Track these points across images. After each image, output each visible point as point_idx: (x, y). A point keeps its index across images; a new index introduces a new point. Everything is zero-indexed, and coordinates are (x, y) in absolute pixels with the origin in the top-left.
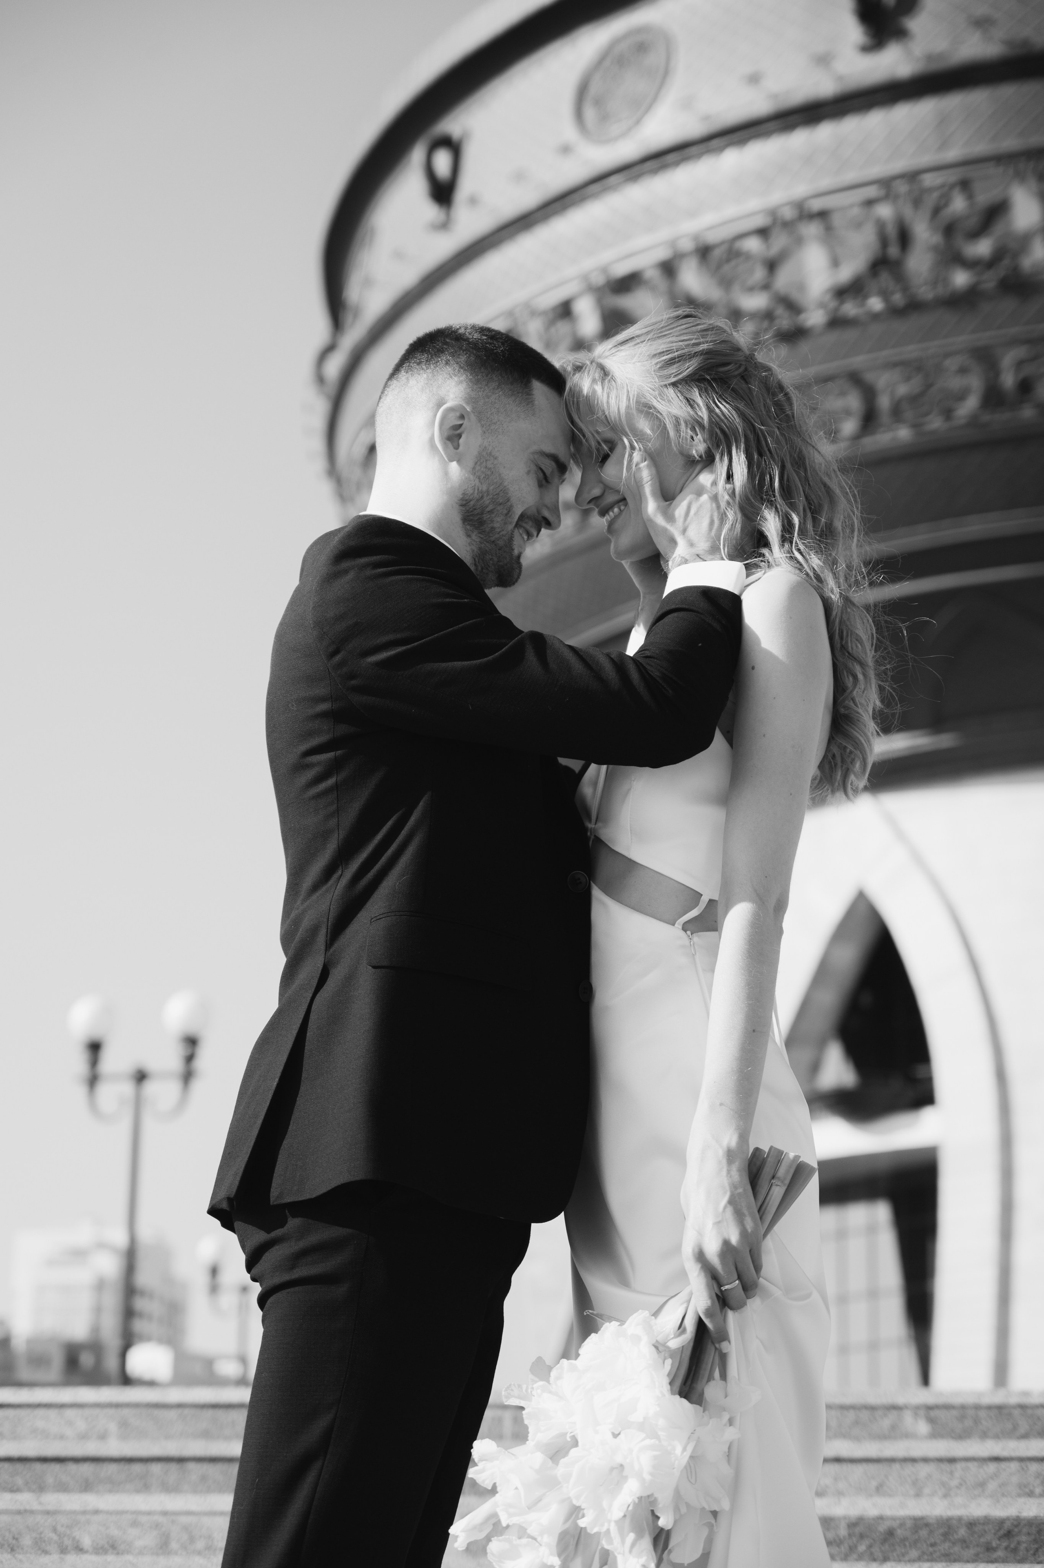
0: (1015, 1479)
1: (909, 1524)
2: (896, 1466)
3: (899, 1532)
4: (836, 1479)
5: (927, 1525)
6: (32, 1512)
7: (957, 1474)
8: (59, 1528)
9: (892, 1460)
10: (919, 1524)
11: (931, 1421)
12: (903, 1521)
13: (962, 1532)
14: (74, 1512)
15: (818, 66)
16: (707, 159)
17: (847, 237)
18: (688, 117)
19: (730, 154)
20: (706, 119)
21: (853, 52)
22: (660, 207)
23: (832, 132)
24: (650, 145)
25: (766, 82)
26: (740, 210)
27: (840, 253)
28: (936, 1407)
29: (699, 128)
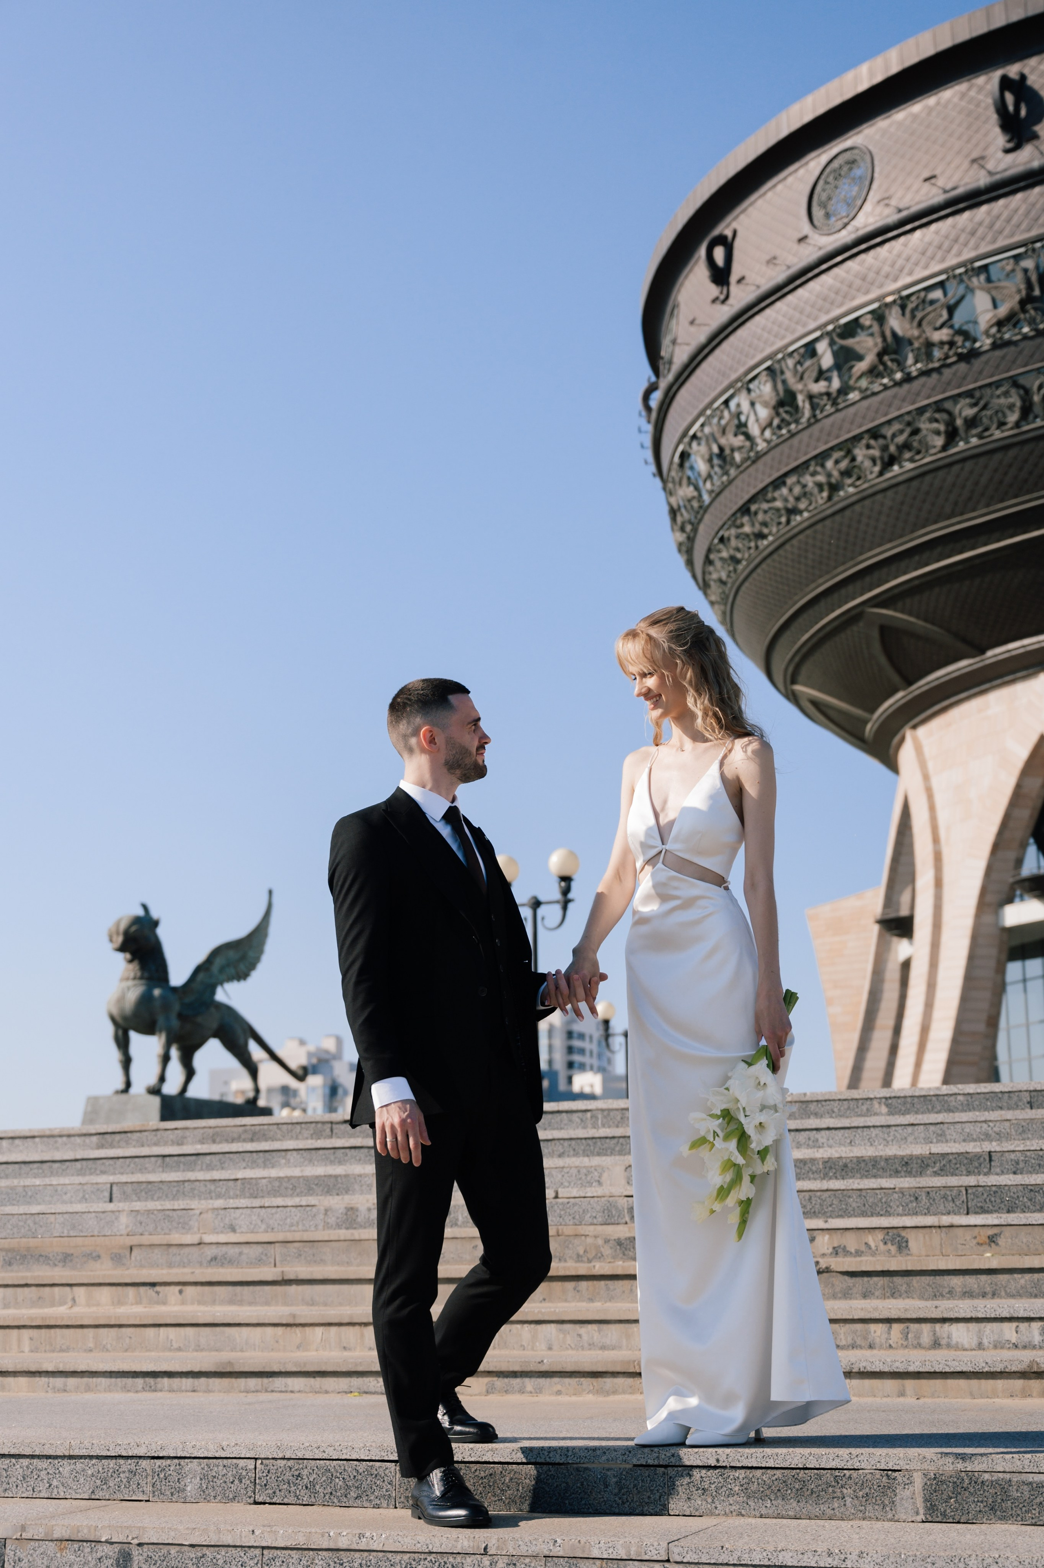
0: (922, 1135)
1: (855, 1160)
2: (859, 1131)
3: (849, 1165)
4: (828, 1140)
5: (864, 1161)
7: (892, 1134)
9: (857, 1128)
10: (860, 1160)
11: (887, 1105)
12: (851, 1159)
13: (882, 1164)
15: (975, 166)
16: (902, 239)
17: (1003, 284)
18: (887, 211)
19: (918, 234)
20: (900, 211)
21: (1000, 154)
22: (871, 275)
23: (989, 213)
24: (861, 233)
25: (941, 182)
26: (927, 273)
27: (998, 297)
28: (890, 1098)
29: (895, 218)
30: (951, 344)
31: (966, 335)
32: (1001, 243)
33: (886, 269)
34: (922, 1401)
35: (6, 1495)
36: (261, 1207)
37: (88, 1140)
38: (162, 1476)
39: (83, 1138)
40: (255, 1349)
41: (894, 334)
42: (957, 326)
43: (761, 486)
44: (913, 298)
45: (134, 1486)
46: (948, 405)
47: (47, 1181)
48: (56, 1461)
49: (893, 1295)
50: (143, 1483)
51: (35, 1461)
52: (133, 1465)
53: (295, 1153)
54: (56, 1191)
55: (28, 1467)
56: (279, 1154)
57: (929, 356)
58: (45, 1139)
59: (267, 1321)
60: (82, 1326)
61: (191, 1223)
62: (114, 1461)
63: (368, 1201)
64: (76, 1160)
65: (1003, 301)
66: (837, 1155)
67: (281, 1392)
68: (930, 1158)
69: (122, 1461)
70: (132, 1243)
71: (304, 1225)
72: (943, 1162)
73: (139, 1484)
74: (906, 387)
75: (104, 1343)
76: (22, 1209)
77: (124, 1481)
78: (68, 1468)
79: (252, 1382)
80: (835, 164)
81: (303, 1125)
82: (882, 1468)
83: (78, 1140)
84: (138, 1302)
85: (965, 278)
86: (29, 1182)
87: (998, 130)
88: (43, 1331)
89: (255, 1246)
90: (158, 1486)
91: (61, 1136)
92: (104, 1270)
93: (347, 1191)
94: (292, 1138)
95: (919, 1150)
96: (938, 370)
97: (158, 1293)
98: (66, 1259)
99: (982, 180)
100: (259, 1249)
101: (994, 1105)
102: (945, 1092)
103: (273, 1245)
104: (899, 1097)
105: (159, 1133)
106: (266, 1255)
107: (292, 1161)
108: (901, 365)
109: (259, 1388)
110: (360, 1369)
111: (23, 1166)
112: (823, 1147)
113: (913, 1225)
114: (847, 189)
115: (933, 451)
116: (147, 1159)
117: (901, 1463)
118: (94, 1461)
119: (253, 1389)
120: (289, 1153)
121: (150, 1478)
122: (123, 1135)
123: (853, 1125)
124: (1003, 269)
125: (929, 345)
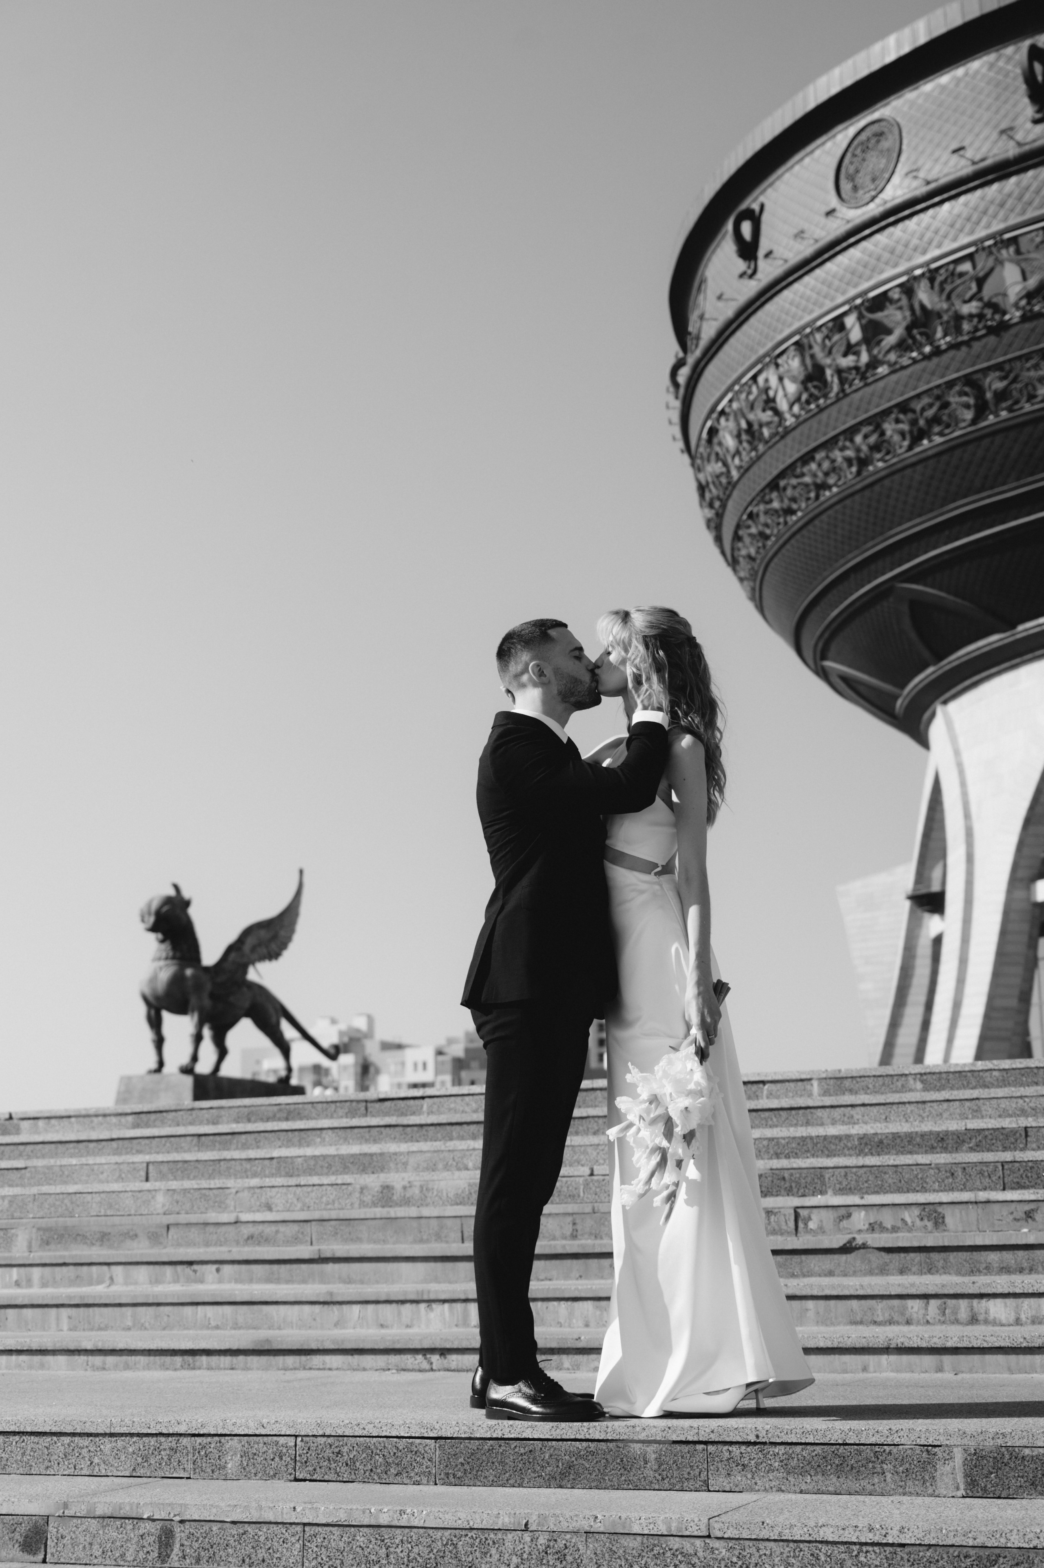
0: (958, 1111)
1: (890, 1136)
2: (895, 1107)
3: (885, 1141)
4: (863, 1116)
5: (899, 1137)
6: (442, 1151)
7: (927, 1109)
8: (456, 1158)
9: (893, 1104)
10: (896, 1136)
11: (922, 1082)
12: (886, 1136)
13: (918, 1139)
14: (463, 1150)
15: (1004, 137)
16: (931, 212)
17: (1033, 255)
18: (915, 183)
19: (947, 206)
20: (928, 183)
21: (1029, 125)
22: (900, 248)
23: (1018, 184)
24: (889, 205)
25: (969, 153)
26: (955, 245)
27: (1028, 269)
28: (925, 1074)
29: (924, 190)
30: (981, 316)
31: (996, 308)
32: (1030, 214)
33: (915, 241)
34: (960, 1376)
35: (48, 1473)
36: (297, 1186)
37: (123, 1119)
38: (202, 1453)
39: (119, 1118)
40: (292, 1327)
41: (923, 307)
42: (986, 299)
43: (789, 461)
44: (942, 271)
45: (175, 1464)
46: (977, 378)
47: (84, 1160)
48: (97, 1439)
49: (929, 1271)
50: (184, 1461)
51: (76, 1439)
52: (174, 1443)
53: (330, 1132)
54: (93, 1170)
55: (69, 1445)
56: (314, 1133)
57: (958, 330)
58: (81, 1119)
59: (304, 1299)
60: (120, 1305)
61: (228, 1202)
62: (155, 1439)
63: (403, 1179)
64: (112, 1140)
65: (1033, 272)
66: (872, 1131)
67: (319, 1369)
68: (966, 1134)
69: (163, 1439)
70: (169, 1222)
71: (340, 1203)
72: (979, 1138)
73: (179, 1461)
74: (935, 360)
75: (143, 1321)
76: (59, 1189)
77: (165, 1458)
78: (109, 1446)
79: (290, 1360)
80: (863, 137)
81: (338, 1104)
82: (922, 1443)
83: (114, 1120)
84: (176, 1281)
85: (994, 250)
86: (65, 1161)
87: (1026, 100)
88: (82, 1310)
89: (291, 1225)
90: (199, 1464)
91: (97, 1116)
92: (142, 1249)
93: (382, 1169)
94: (326, 1117)
95: (954, 1125)
96: (967, 343)
97: (195, 1271)
98: (104, 1238)
99: (1011, 151)
100: (295, 1227)
101: (1029, 1080)
102: (980, 1068)
103: (309, 1224)
104: (934, 1073)
105: (194, 1112)
106: (302, 1233)
107: (327, 1139)
108: (930, 339)
109: (297, 1365)
110: (398, 1346)
111: (59, 1145)
112: (858, 1123)
113: (949, 1200)
114: (875, 162)
115: (963, 425)
116: (183, 1139)
117: (941, 1438)
118: (135, 1439)
119: (291, 1367)
120: (325, 1132)
121: (190, 1456)
122: (158, 1115)
123: (888, 1101)
124: (1032, 240)
125: (958, 318)
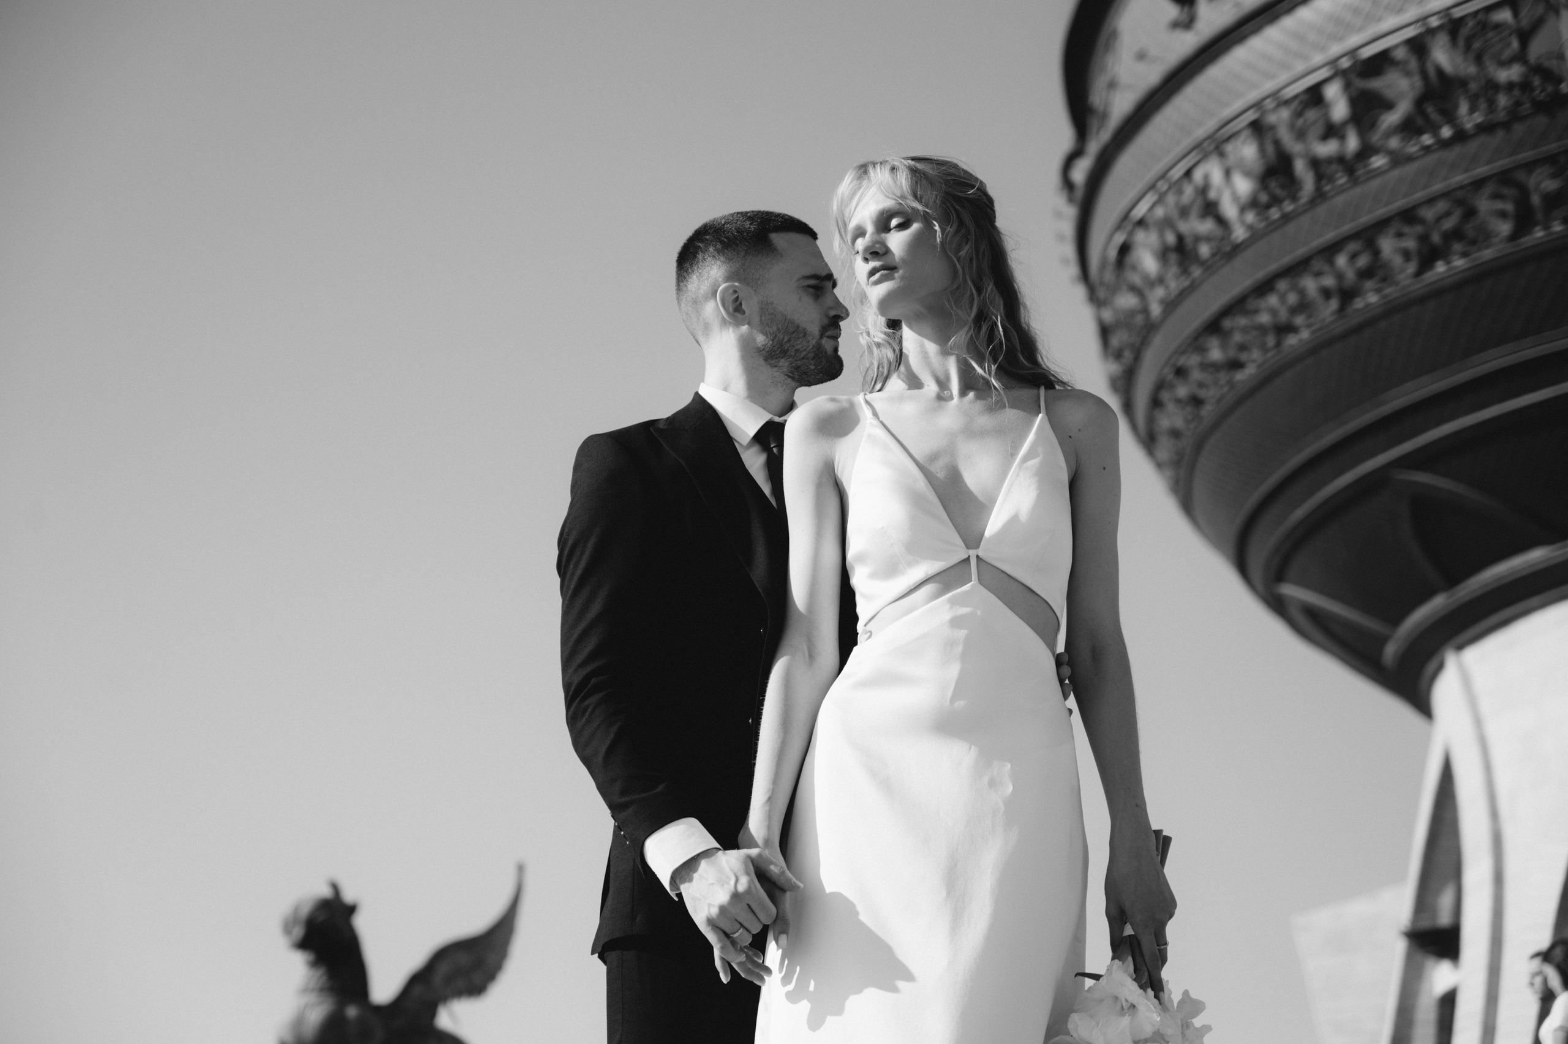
30: (1525, 86)
31: (1547, 74)
41: (1440, 72)
42: (1533, 61)
44: (1468, 22)
46: (1520, 176)
57: (1492, 104)
74: (1457, 150)
96: (1505, 124)
108: (1449, 116)
115: (1496, 242)
125: (1492, 87)
